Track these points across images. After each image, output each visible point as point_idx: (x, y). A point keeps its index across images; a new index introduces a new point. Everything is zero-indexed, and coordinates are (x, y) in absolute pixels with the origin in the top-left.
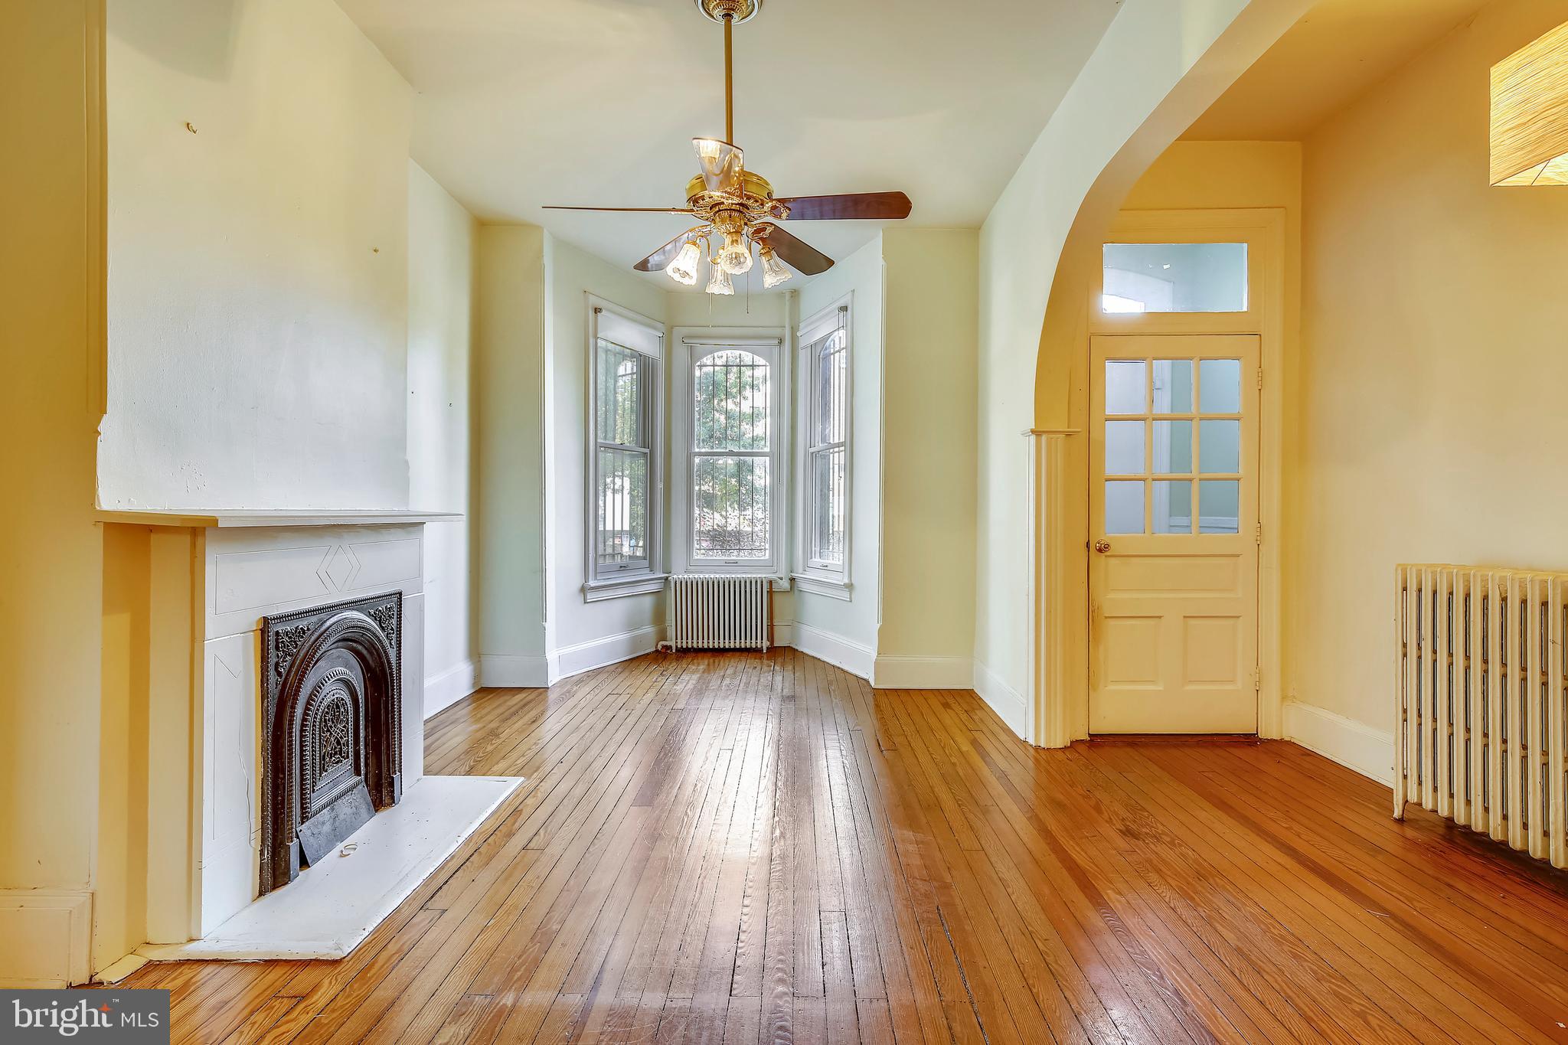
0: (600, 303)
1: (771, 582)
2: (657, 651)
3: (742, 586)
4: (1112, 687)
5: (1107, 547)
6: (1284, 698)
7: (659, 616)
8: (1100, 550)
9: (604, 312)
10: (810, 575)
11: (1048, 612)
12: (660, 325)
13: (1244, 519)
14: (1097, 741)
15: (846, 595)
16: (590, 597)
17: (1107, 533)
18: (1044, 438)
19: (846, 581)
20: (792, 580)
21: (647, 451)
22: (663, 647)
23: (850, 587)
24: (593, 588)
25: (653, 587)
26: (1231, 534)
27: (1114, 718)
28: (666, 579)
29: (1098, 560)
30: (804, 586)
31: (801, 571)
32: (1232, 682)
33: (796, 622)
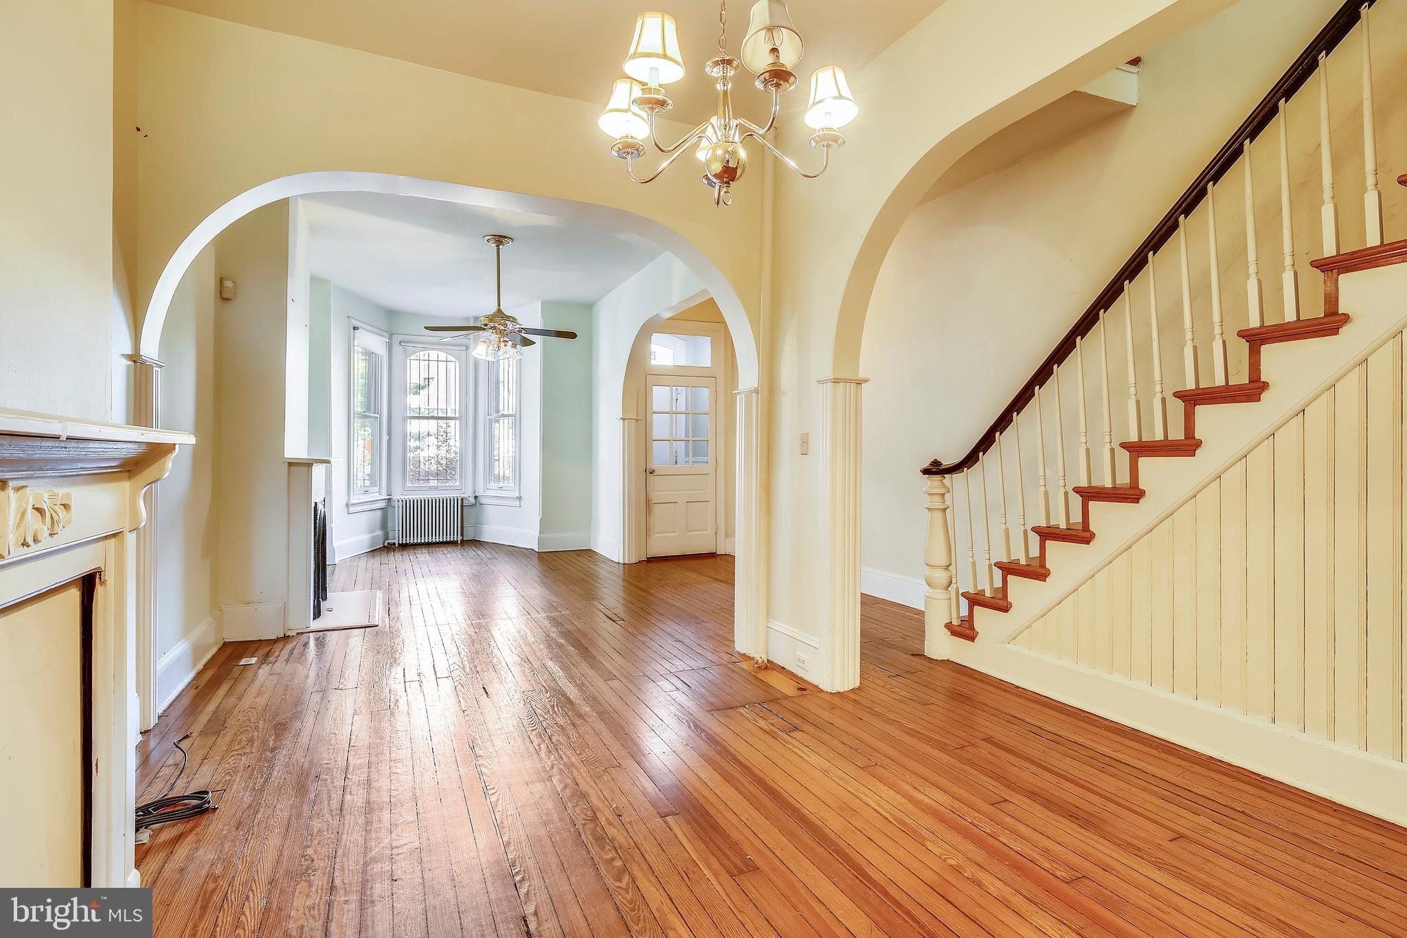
0: (357, 324)
1: (462, 499)
2: (384, 547)
3: (445, 502)
4: (657, 535)
5: (654, 471)
6: (726, 536)
7: (384, 524)
8: (651, 473)
9: (360, 330)
10: (489, 493)
11: (629, 501)
12: (386, 334)
13: (710, 458)
14: (651, 560)
15: (517, 503)
16: (352, 509)
17: (654, 465)
18: (626, 421)
19: (517, 495)
20: (476, 497)
21: (378, 416)
22: (389, 543)
23: (520, 498)
24: (353, 504)
25: (382, 505)
26: (706, 465)
27: (658, 550)
28: (389, 499)
29: (650, 477)
30: (484, 501)
31: (482, 491)
32: (706, 530)
33: (478, 523)
